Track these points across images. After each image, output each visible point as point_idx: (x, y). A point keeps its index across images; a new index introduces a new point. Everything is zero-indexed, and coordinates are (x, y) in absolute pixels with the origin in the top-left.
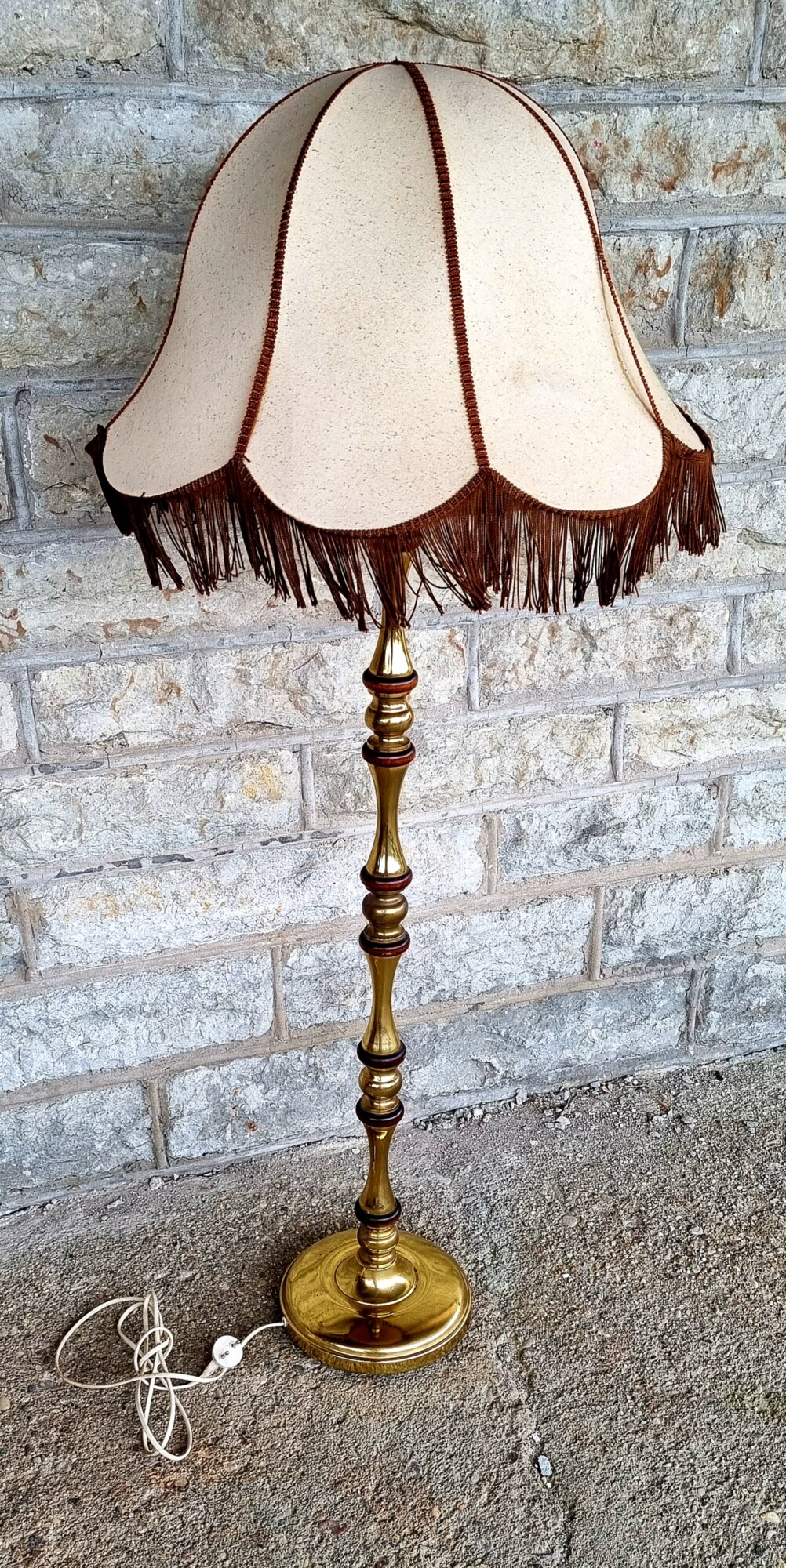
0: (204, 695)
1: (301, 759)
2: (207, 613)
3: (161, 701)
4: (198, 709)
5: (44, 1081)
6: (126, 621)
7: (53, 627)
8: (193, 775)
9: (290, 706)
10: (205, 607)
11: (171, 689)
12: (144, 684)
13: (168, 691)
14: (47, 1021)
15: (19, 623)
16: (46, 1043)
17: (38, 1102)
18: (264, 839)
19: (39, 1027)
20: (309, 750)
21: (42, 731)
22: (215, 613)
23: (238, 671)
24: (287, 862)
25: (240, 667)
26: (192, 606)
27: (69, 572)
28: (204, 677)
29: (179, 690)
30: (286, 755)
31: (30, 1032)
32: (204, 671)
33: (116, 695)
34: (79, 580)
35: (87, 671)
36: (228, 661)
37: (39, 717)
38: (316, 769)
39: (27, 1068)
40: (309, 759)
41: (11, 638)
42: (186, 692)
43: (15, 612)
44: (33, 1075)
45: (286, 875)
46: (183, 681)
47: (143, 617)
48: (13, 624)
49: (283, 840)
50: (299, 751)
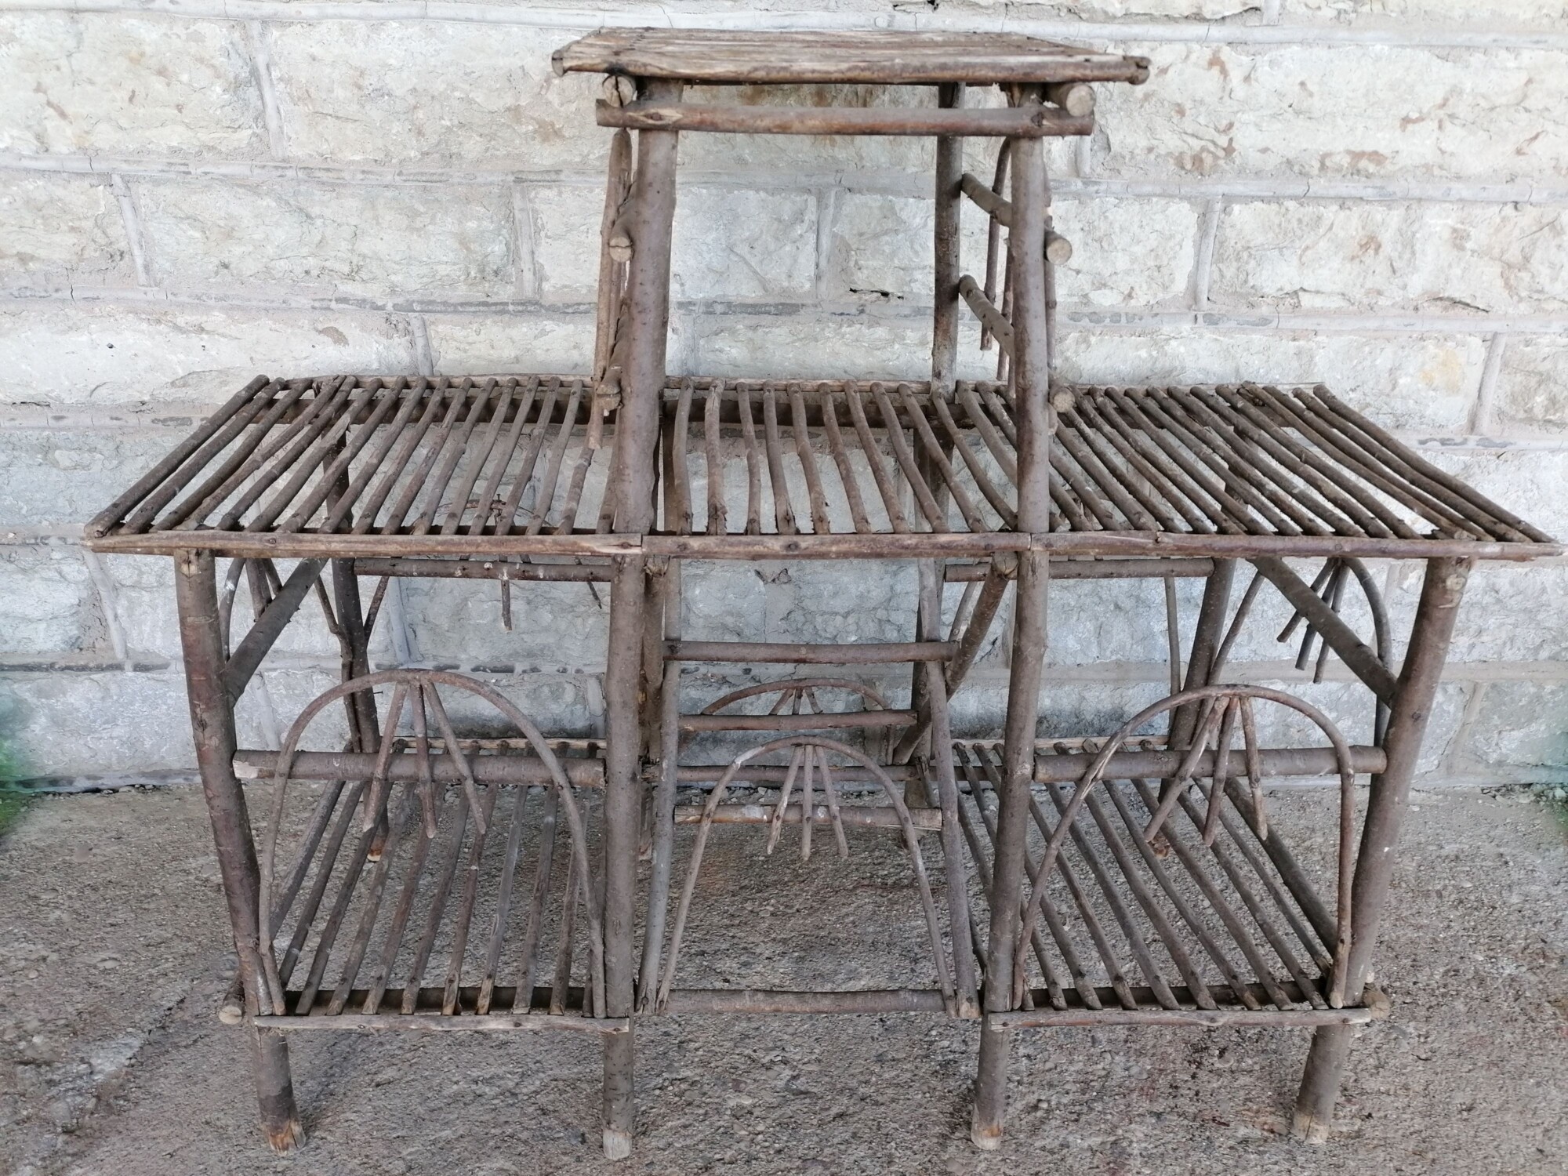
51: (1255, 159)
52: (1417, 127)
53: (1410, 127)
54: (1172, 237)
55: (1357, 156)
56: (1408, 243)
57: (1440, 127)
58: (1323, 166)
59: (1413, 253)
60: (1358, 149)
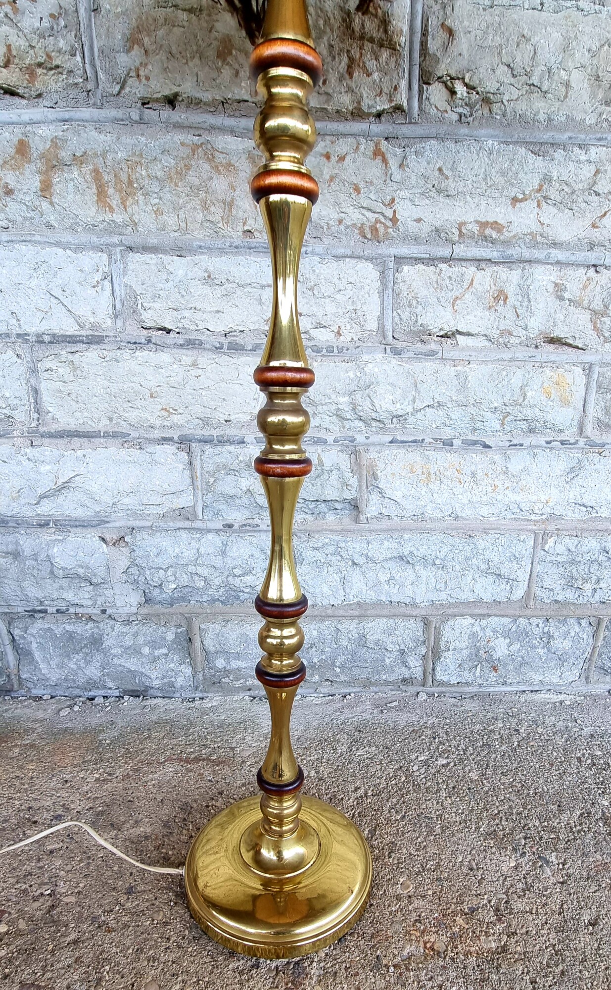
0: (525, 304)
1: (589, 376)
2: (542, 224)
3: (490, 308)
4: (518, 316)
5: (358, 604)
6: (477, 222)
7: (419, 220)
8: (504, 373)
9: (590, 326)
10: (541, 219)
11: (501, 296)
12: (480, 289)
13: (497, 299)
14: (367, 557)
15: (395, 211)
16: (363, 573)
17: (352, 618)
18: (549, 439)
19: (360, 560)
20: (597, 369)
21: (397, 319)
22: (548, 225)
23: (556, 285)
24: (560, 463)
25: (559, 281)
26: (531, 216)
27: (440, 170)
28: (528, 286)
29: (507, 298)
30: (578, 370)
31: (354, 563)
32: (530, 281)
33: (457, 294)
34: (447, 178)
35: (438, 271)
36: (551, 275)
37: (396, 306)
38: (599, 387)
39: (348, 590)
40: (595, 376)
41: (386, 227)
42: (511, 300)
43: (393, 200)
44: (351, 597)
45: (559, 473)
46: (511, 290)
47: (491, 220)
48: (389, 213)
49: (562, 443)
50: (588, 369)
51: (413, 227)
52: (523, 205)
53: (518, 205)
54: (362, 287)
55: (483, 225)
56: (525, 293)
57: (539, 206)
58: (461, 234)
59: (529, 301)
60: (484, 220)
